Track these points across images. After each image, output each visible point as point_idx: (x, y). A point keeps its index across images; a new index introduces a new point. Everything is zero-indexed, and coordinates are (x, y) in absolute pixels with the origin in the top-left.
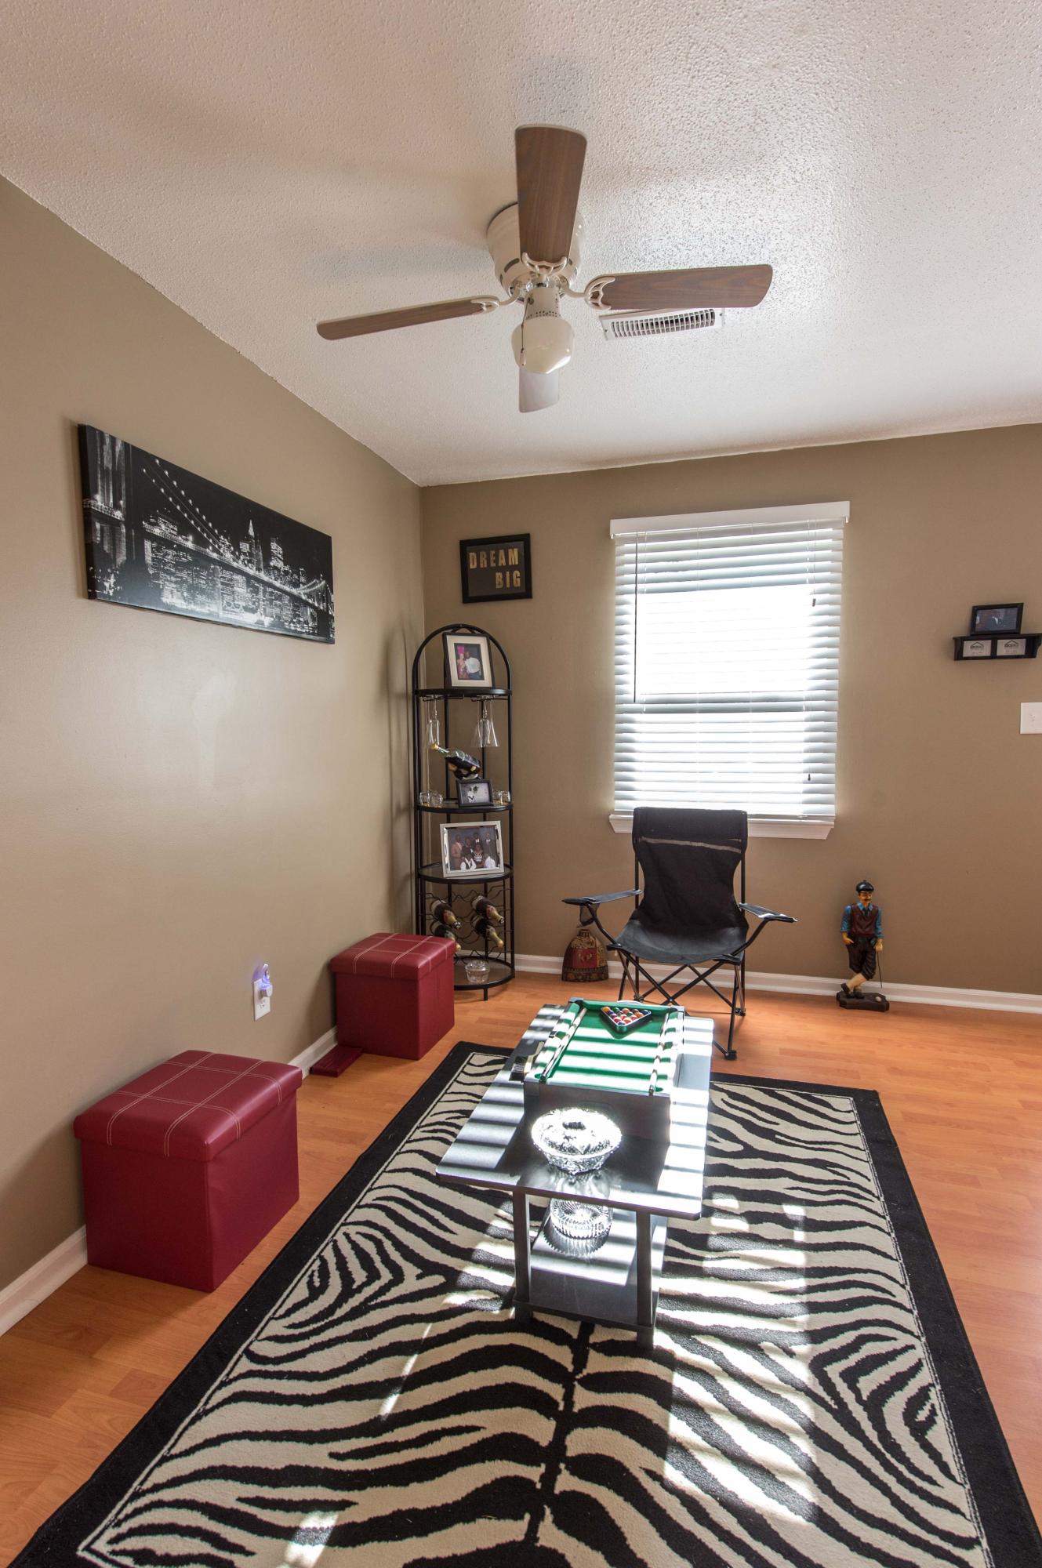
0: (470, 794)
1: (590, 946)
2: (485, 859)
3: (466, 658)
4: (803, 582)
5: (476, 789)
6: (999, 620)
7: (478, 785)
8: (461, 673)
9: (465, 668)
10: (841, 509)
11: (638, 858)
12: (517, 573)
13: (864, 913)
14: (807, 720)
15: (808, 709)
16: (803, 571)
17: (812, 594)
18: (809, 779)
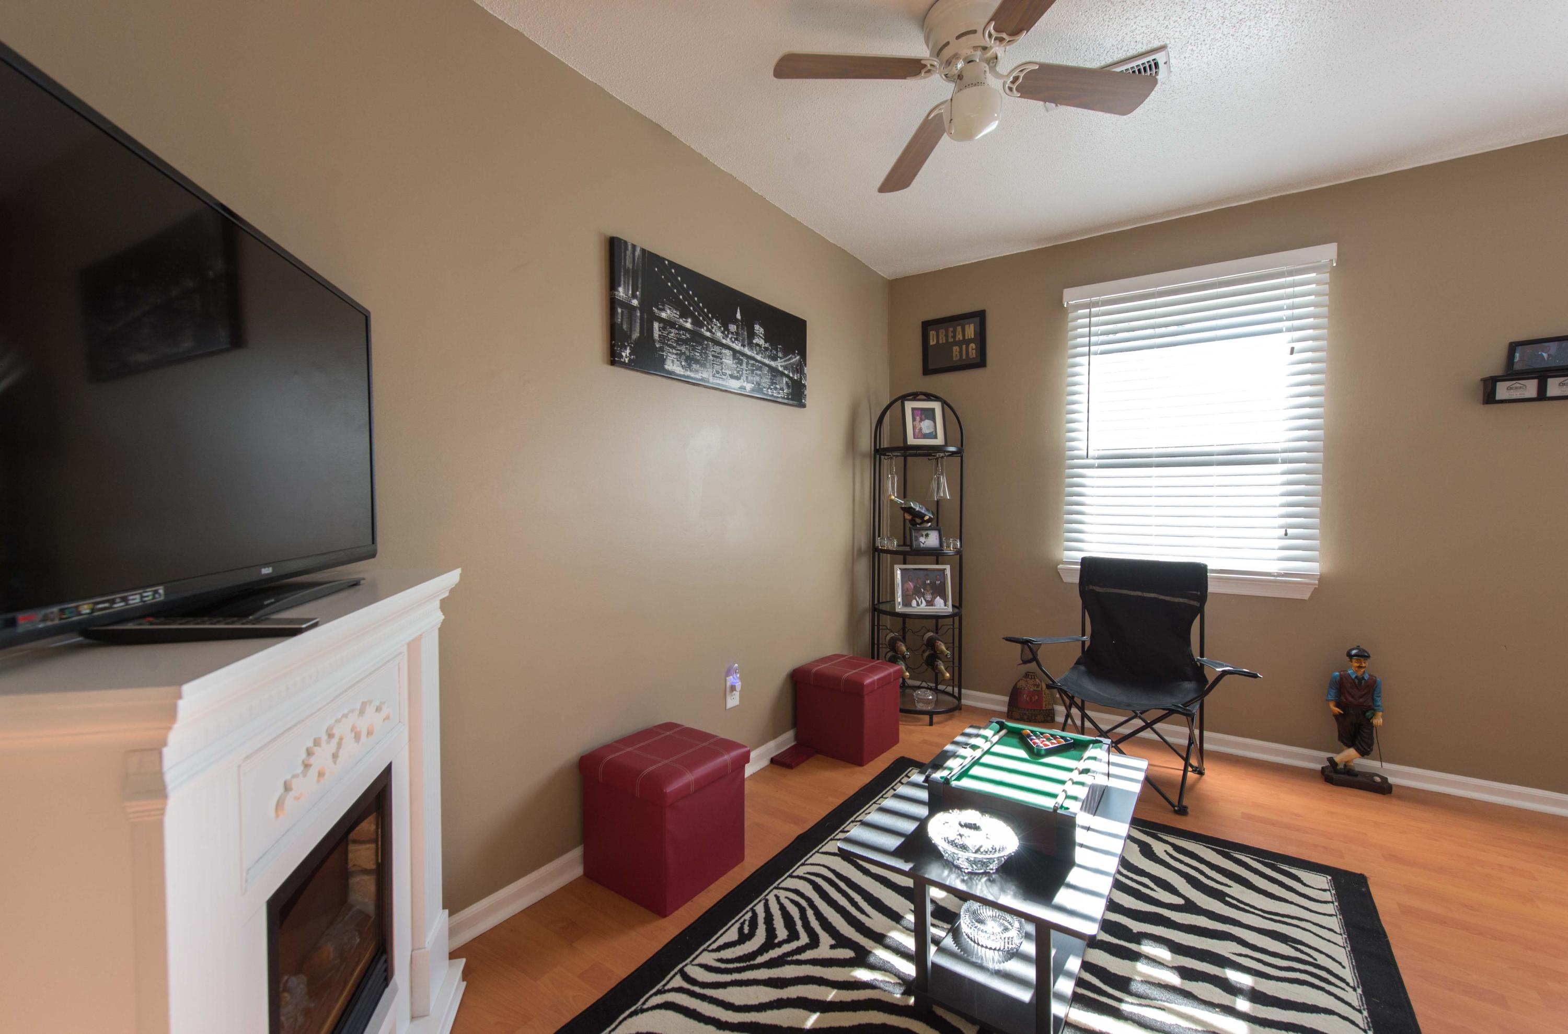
0: (922, 539)
1: (1035, 688)
2: (935, 598)
3: (921, 420)
4: (1280, 331)
5: (927, 535)
6: (1549, 355)
7: (929, 532)
8: (916, 433)
9: (921, 429)
10: (1328, 253)
11: (1085, 606)
12: (973, 345)
13: (1356, 681)
14: (1283, 473)
15: (1284, 461)
16: (1280, 320)
17: (1289, 342)
18: (1286, 534)
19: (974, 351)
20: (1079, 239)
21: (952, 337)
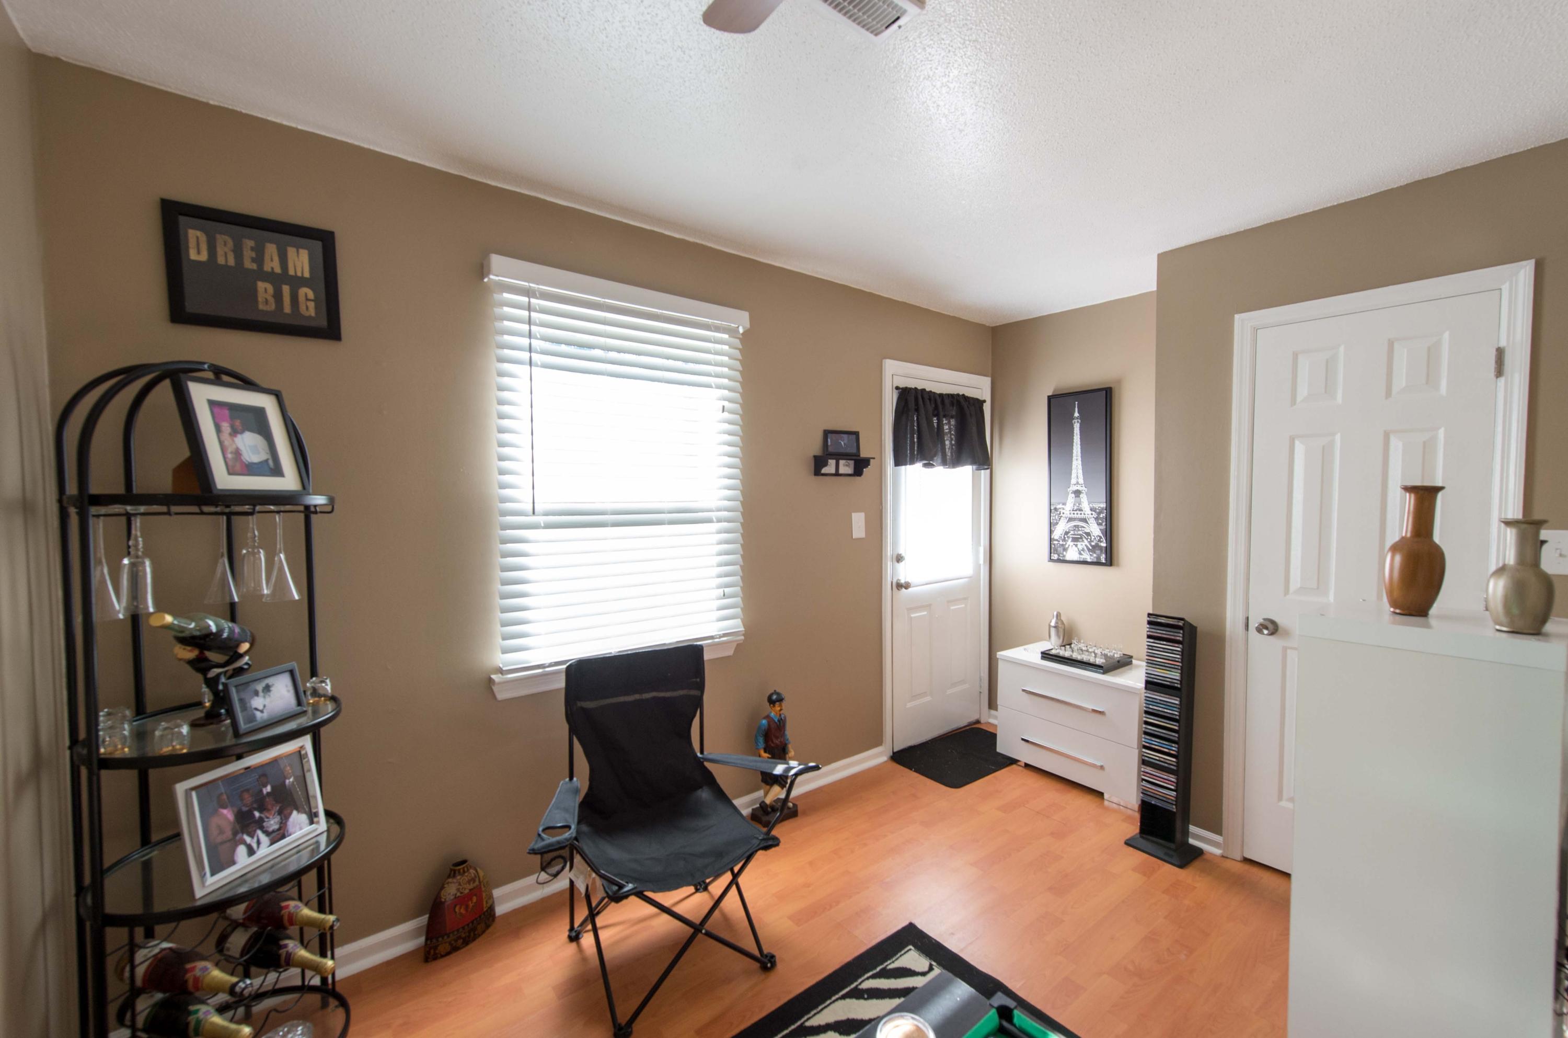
0: (257, 702)
1: (472, 886)
2: (287, 817)
3: (235, 432)
4: (709, 386)
5: (267, 689)
6: (845, 444)
7: (269, 681)
8: (230, 463)
9: (238, 453)
11: (572, 731)
12: (306, 292)
13: (778, 723)
14: (719, 532)
15: (719, 521)
17: (720, 399)
18: (724, 595)
19: (311, 305)
20: (499, 185)
21: (253, 260)
